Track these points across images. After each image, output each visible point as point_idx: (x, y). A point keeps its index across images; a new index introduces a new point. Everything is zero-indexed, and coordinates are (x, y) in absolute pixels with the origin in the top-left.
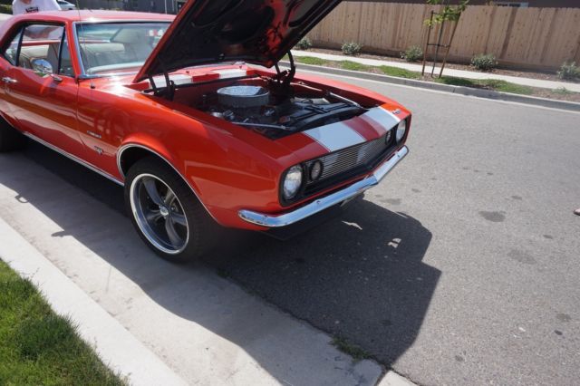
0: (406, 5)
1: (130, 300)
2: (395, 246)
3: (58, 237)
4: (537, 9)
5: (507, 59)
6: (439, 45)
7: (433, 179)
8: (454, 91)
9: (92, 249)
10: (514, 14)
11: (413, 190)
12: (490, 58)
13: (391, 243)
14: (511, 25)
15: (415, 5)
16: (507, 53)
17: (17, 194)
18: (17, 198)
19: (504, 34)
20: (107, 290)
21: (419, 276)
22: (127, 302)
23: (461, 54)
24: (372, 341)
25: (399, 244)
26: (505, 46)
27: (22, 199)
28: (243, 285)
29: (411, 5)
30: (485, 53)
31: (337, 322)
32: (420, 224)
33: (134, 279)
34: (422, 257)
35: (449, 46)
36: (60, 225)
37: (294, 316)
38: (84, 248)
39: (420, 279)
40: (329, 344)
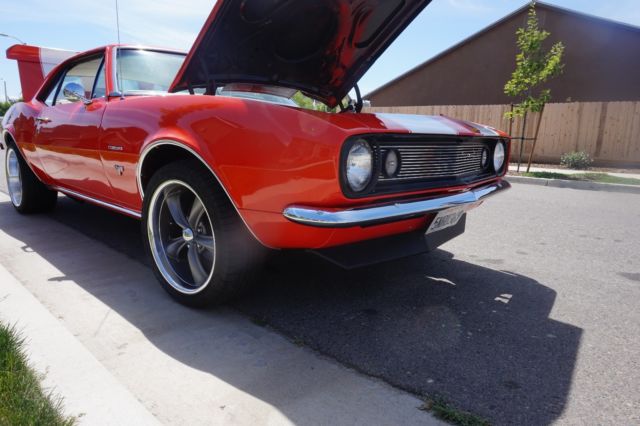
0: (482, 106)
1: (124, 345)
2: (506, 301)
3: (56, 282)
4: (630, 103)
5: (602, 156)
6: (523, 138)
7: (543, 244)
8: (547, 184)
9: (92, 293)
10: (604, 109)
11: (518, 252)
12: (583, 155)
13: (498, 299)
14: (603, 120)
15: (491, 106)
16: (603, 149)
17: (24, 245)
18: (24, 248)
19: (597, 130)
20: (96, 334)
21: (550, 332)
22: (119, 348)
23: (549, 153)
24: (492, 407)
25: (511, 300)
26: (599, 143)
27: (29, 249)
28: (288, 334)
29: (486, 106)
30: (577, 151)
31: (430, 381)
32: (536, 282)
33: (137, 324)
34: (548, 314)
35: (535, 139)
36: (62, 271)
37: (362, 372)
38: (83, 292)
39: (550, 336)
40: (419, 409)
